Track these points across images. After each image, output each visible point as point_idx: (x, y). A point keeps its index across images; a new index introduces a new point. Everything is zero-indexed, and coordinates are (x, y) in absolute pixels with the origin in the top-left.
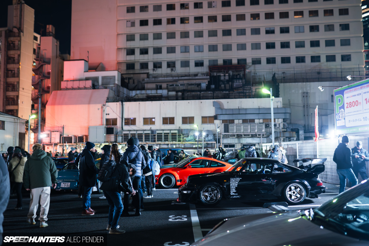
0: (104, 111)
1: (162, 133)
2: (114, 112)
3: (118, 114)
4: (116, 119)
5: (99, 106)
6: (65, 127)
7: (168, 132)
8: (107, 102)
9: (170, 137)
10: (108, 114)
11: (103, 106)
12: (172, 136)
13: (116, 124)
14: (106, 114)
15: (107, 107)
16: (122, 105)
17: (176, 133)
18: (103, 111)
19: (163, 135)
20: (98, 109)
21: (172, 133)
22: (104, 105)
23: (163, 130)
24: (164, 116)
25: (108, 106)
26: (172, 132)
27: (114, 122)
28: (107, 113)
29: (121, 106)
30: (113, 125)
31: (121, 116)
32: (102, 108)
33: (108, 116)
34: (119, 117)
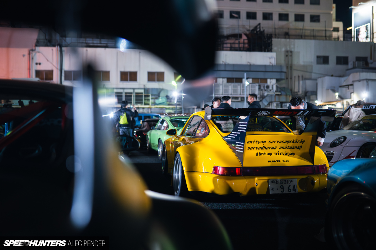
0: (33, 59)
1: (122, 93)
2: (48, 61)
3: (55, 64)
4: (51, 72)
5: (25, 51)
7: (131, 91)
8: (36, 46)
9: (133, 98)
10: (40, 64)
11: (31, 52)
12: (136, 96)
13: (52, 78)
14: (37, 64)
15: (38, 54)
16: (61, 51)
17: (142, 93)
18: (31, 59)
19: (124, 95)
20: (24, 56)
21: (136, 93)
22: (32, 50)
23: (124, 89)
24: (123, 70)
25: (39, 52)
26: (136, 91)
27: (49, 75)
28: (38, 62)
29: (59, 53)
30: (46, 79)
31: (59, 67)
32: (29, 54)
33: (38, 65)
34: (57, 69)
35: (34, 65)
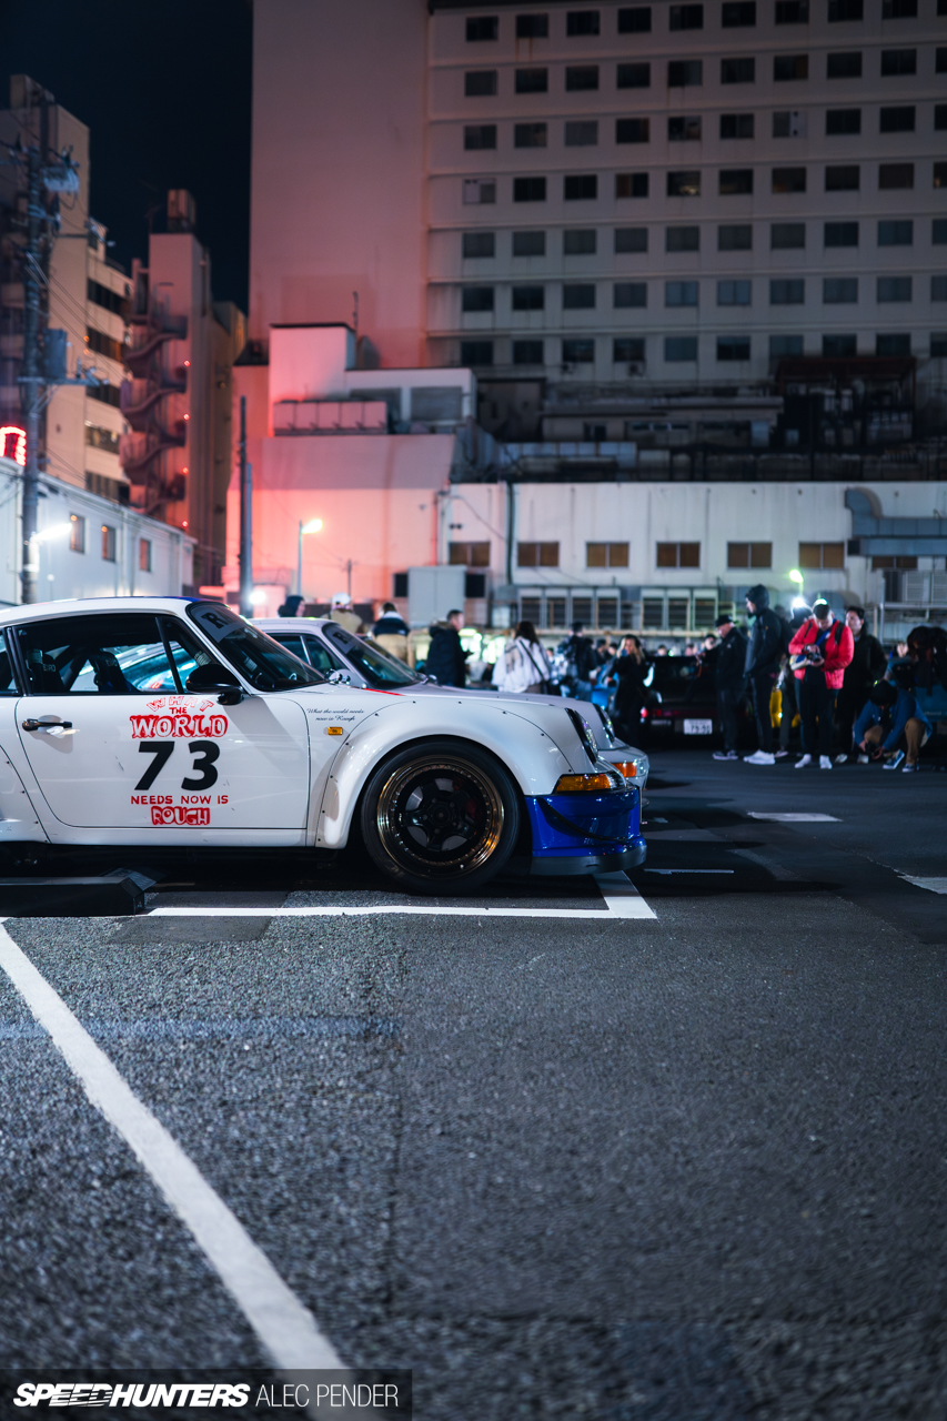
0: (443, 514)
1: (660, 599)
2: (478, 518)
3: (495, 525)
4: (486, 547)
5: (426, 496)
6: (354, 567)
7: (685, 594)
8: (453, 481)
9: (690, 614)
10: (459, 527)
11: (440, 498)
12: (698, 608)
13: (486, 563)
14: (452, 527)
15: (455, 503)
16: (511, 494)
17: (712, 600)
18: (439, 515)
19: (666, 604)
20: (422, 507)
21: (698, 600)
22: (443, 493)
23: (665, 588)
24: (663, 538)
25: (457, 497)
26: (699, 594)
27: (480, 552)
28: (456, 522)
29: (505, 497)
30: (477, 563)
31: (505, 534)
32: (436, 502)
33: (456, 531)
34: (500, 537)
35: (446, 529)
